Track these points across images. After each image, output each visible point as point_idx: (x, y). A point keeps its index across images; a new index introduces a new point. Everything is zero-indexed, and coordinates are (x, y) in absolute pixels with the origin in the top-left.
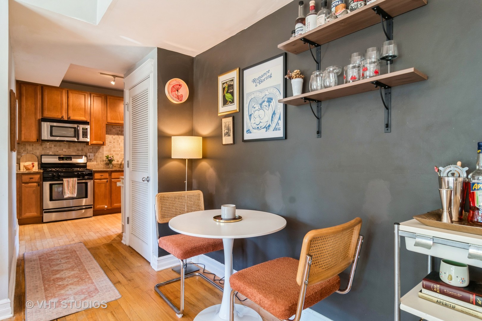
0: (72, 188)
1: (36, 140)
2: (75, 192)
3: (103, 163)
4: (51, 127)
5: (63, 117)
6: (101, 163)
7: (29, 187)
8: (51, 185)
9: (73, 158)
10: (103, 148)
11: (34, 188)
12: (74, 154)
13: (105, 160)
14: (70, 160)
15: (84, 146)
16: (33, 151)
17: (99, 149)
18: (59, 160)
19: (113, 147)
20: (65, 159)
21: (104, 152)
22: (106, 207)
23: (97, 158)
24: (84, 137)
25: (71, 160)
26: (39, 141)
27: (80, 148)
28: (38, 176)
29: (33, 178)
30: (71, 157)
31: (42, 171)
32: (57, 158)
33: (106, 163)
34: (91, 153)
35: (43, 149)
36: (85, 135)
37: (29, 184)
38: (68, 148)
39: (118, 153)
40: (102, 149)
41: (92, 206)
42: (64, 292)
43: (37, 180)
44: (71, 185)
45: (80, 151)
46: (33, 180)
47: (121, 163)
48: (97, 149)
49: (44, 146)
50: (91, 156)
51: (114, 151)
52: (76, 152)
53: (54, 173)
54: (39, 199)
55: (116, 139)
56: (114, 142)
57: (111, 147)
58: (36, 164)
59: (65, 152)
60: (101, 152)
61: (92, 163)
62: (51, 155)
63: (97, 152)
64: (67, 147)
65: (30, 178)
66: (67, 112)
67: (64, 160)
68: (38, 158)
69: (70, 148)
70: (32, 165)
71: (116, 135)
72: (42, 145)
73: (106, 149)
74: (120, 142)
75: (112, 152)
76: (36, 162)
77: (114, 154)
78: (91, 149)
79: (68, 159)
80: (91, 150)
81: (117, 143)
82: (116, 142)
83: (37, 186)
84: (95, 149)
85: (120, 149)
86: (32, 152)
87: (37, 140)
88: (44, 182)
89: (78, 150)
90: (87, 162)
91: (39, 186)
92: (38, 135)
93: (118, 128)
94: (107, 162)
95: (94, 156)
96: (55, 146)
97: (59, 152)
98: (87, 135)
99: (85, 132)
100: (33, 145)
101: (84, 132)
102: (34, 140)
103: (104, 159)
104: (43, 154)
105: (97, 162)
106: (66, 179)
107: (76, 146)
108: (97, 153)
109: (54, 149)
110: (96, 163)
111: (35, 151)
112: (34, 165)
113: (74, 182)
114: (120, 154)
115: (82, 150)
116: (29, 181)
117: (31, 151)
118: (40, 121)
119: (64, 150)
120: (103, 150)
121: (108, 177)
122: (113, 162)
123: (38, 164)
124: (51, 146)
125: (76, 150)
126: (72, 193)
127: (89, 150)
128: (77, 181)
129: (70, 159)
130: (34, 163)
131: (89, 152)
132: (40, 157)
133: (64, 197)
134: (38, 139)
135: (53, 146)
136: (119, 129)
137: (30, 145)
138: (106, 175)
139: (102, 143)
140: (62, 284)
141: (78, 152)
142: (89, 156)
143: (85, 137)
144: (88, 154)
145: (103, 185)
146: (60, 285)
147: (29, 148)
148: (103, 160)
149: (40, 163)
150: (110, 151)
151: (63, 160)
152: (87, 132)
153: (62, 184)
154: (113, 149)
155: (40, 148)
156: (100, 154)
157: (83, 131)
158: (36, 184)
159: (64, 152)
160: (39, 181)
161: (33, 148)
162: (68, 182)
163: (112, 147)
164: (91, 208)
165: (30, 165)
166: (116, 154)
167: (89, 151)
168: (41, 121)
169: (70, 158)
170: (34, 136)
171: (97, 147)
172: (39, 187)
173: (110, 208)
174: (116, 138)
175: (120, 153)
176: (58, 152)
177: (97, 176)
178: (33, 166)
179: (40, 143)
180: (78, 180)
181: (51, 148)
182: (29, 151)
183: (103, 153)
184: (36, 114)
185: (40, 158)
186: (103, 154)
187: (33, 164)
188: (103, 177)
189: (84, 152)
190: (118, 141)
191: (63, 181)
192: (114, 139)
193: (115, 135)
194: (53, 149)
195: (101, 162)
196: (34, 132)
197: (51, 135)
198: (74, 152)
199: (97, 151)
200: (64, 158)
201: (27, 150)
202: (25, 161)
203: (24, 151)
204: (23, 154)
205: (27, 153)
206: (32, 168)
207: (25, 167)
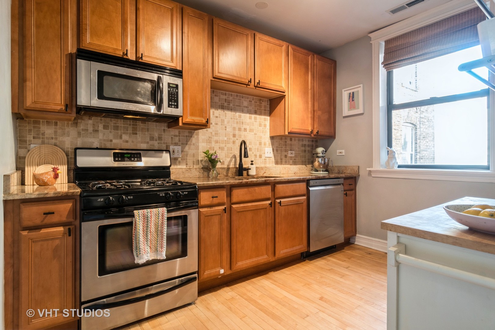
0: (155, 234)
1: (64, 108)
2: (162, 247)
3: (197, 166)
4: (101, 75)
5: (126, 54)
6: (195, 167)
7: (42, 240)
8: (103, 230)
9: (145, 156)
10: (198, 135)
11: (57, 242)
12: (144, 146)
13: (201, 161)
14: (138, 161)
15: (164, 130)
16: (56, 139)
17: (191, 137)
18: (115, 160)
19: (215, 134)
20: (128, 157)
21: (200, 144)
22: (222, 271)
23: (187, 155)
24: (172, 105)
25: (141, 161)
26: (72, 110)
27: (156, 135)
28: (68, 206)
29: (53, 213)
30: (140, 154)
31: (79, 190)
32: (108, 156)
33: (202, 166)
34: (176, 144)
35: (79, 134)
36: (174, 100)
37: (44, 231)
38: (133, 134)
39: (223, 145)
40: (196, 136)
41: (196, 275)
43: (64, 219)
44: (153, 229)
45: (156, 140)
46: (55, 219)
47: (228, 166)
48: (187, 136)
49: (82, 126)
50: (176, 152)
51: (217, 142)
52: (148, 143)
53: (110, 195)
54: (70, 272)
55: (220, 117)
56: (217, 124)
57: (211, 133)
58: (63, 170)
59: (127, 142)
60: (194, 144)
61: (179, 167)
62: (97, 149)
63: (187, 144)
64: (130, 130)
65: (44, 214)
66: (135, 42)
67: (126, 159)
68: (67, 155)
69: (136, 134)
70: (52, 174)
71: (219, 108)
72: (77, 123)
73: (203, 137)
74: (226, 123)
75: (213, 144)
76: (63, 164)
77: (216, 147)
78: (177, 136)
79: (134, 158)
80: (176, 140)
81: (222, 125)
82: (220, 124)
83: (64, 233)
84: (184, 136)
85: (226, 139)
86: (54, 141)
87: (67, 106)
88: (83, 224)
89: (152, 139)
90: (170, 166)
91: (70, 235)
92: (68, 95)
93: (223, 94)
94: (204, 164)
95: (182, 151)
96: (105, 127)
97: (114, 141)
98: (177, 101)
99: (174, 95)
100: (56, 124)
101: (172, 94)
102: (59, 108)
103: (200, 159)
104: (79, 145)
105: (187, 164)
106: (140, 211)
107: (148, 130)
108: (187, 146)
109: (104, 134)
110: (184, 167)
111: (60, 139)
112: (58, 172)
113: (160, 218)
114: (226, 149)
115: (160, 138)
116: (42, 221)
117: (52, 138)
118: (74, 56)
119: (125, 137)
120: (198, 139)
121: (225, 200)
122: (219, 165)
123: (69, 170)
124: (96, 129)
125: (149, 139)
126: (156, 250)
127: (172, 138)
128: (166, 215)
129: (137, 157)
130: (59, 167)
131: (172, 144)
132: (73, 154)
133: (134, 259)
134: (68, 103)
135: (101, 127)
136: (224, 97)
137: (48, 123)
138: (222, 195)
139: (204, 121)
141: (151, 143)
142: (174, 152)
143: (174, 105)
144: (171, 148)
145: (216, 219)
147: (48, 131)
148: (198, 160)
149: (73, 166)
150: (210, 142)
151: (124, 161)
152: (177, 93)
153: (130, 224)
154: (215, 138)
155: (72, 131)
156: (192, 146)
157: (169, 91)
158: (61, 229)
159: (124, 141)
160: (71, 220)
161: (56, 132)
162: (146, 219)
163: (213, 133)
164: (194, 279)
165: (47, 173)
166: (220, 148)
167: (172, 140)
168: (77, 58)
169: (136, 155)
170: (58, 97)
171: (186, 133)
172: (70, 239)
173: (229, 272)
174: (219, 115)
175: (225, 146)
176: (111, 141)
177: (205, 198)
178: (56, 176)
179: (74, 115)
180: (168, 211)
181: (96, 131)
182: (47, 138)
183: (198, 146)
184: (62, 38)
185: (73, 156)
186: (197, 148)
187: (55, 170)
188: (216, 201)
189: (164, 143)
190: (223, 121)
191: (133, 216)
192: (217, 117)
193: (218, 110)
194: (101, 136)
195: (194, 164)
196: (58, 84)
197: (101, 96)
198: (145, 142)
199: (187, 141)
200: (126, 155)
201: (43, 134)
202: (39, 164)
203: (34, 138)
204: (32, 146)
205: (43, 143)
206: (54, 180)
207: (37, 179)
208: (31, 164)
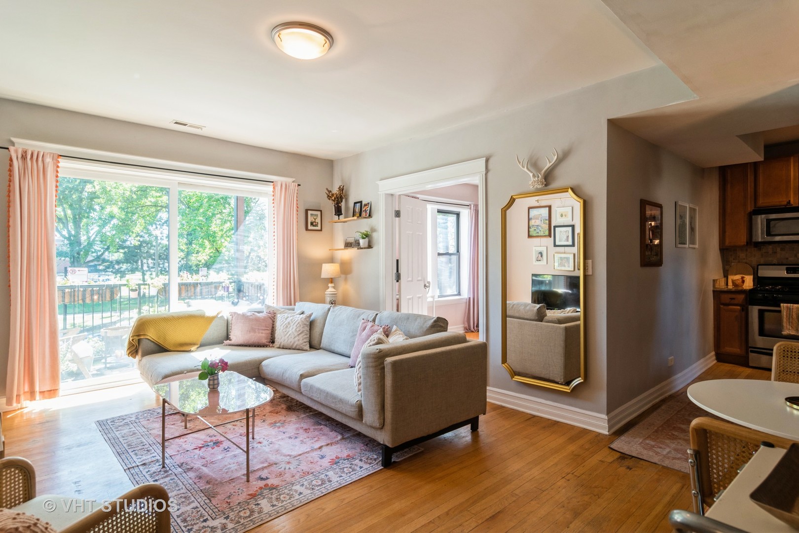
1: (746, 243)
4: (768, 221)
7: (730, 311)
8: (761, 312)
11: (736, 314)
16: (747, 259)
18: (787, 273)
26: (751, 245)
28: (742, 296)
29: (735, 299)
32: (783, 270)
35: (762, 255)
37: (730, 307)
42: (669, 442)
43: (740, 302)
44: (794, 316)
46: (736, 302)
53: (766, 294)
54: (744, 330)
58: (749, 278)
62: (774, 265)
65: (730, 299)
68: (752, 269)
70: (741, 280)
76: (749, 274)
83: (740, 310)
86: (745, 261)
87: (747, 243)
88: (750, 306)
91: (743, 311)
92: (748, 237)
97: (789, 259)
102: (742, 244)
104: (762, 263)
106: (785, 305)
109: (781, 254)
111: (749, 259)
116: (729, 302)
117: (744, 259)
118: (752, 214)
123: (754, 278)
130: (747, 276)
132: (757, 269)
134: (748, 241)
137: (742, 250)
140: (677, 435)
146: (674, 435)
147: (742, 255)
149: (758, 276)
151: (794, 274)
153: (779, 311)
155: (758, 254)
158: (739, 307)
160: (744, 303)
161: (746, 255)
162: (789, 309)
165: (738, 279)
170: (743, 238)
172: (742, 313)
176: (787, 259)
178: (743, 281)
179: (753, 247)
182: (741, 259)
184: (745, 204)
187: (743, 278)
191: (780, 306)
194: (778, 255)
196: (743, 231)
200: (797, 269)
201: (739, 257)
202: (736, 274)
203: (734, 259)
204: (733, 264)
205: (739, 262)
206: (742, 284)
207: (733, 282)
208: (732, 274)
